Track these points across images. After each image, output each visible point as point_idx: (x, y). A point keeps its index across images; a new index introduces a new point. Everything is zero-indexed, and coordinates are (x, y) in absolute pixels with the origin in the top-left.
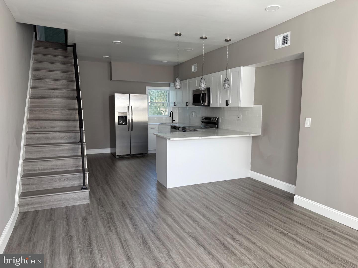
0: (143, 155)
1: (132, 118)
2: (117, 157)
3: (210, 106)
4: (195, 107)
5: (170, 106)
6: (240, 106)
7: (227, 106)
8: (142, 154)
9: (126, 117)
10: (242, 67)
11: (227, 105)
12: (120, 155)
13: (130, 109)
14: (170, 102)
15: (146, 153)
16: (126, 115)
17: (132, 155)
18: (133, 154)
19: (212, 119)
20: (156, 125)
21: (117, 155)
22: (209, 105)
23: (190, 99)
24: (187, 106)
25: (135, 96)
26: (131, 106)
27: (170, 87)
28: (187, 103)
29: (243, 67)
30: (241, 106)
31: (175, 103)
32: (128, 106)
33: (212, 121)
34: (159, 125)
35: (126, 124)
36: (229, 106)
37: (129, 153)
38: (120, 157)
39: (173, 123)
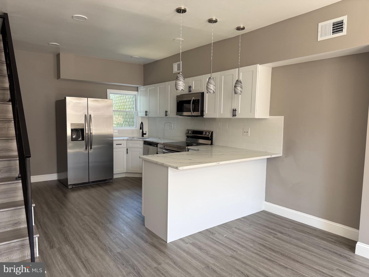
0: (106, 182)
1: (91, 132)
2: (70, 187)
3: (204, 117)
4: (179, 117)
5: (139, 116)
6: (255, 117)
7: (234, 117)
8: (105, 180)
9: (82, 130)
10: (258, 65)
11: (234, 115)
12: (74, 185)
13: (88, 118)
14: (139, 110)
15: (111, 179)
16: (83, 128)
17: (90, 183)
18: (92, 182)
19: (204, 133)
20: (123, 140)
21: (70, 185)
22: (202, 115)
23: (172, 107)
24: (166, 115)
25: (95, 100)
26: (90, 115)
27: (138, 91)
28: (166, 112)
29: (260, 65)
30: (257, 118)
31: (146, 112)
32: (86, 115)
33: (205, 136)
34: (128, 140)
35: (83, 139)
36: (236, 117)
37: (87, 181)
38: (74, 186)
39: (143, 137)
